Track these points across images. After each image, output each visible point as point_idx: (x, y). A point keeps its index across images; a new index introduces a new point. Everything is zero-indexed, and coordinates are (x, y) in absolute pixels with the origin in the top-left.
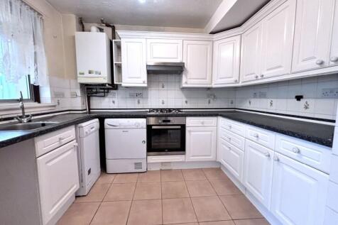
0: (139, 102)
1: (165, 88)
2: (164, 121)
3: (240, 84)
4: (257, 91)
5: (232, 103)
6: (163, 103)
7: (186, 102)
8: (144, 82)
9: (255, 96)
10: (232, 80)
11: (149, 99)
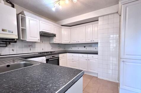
0: (30, 50)
1: (43, 43)
2: (52, 57)
3: (71, 43)
4: (74, 45)
5: (65, 49)
6: (43, 50)
7: (52, 49)
8: (39, 40)
9: (73, 46)
10: (69, 42)
11: (36, 48)
